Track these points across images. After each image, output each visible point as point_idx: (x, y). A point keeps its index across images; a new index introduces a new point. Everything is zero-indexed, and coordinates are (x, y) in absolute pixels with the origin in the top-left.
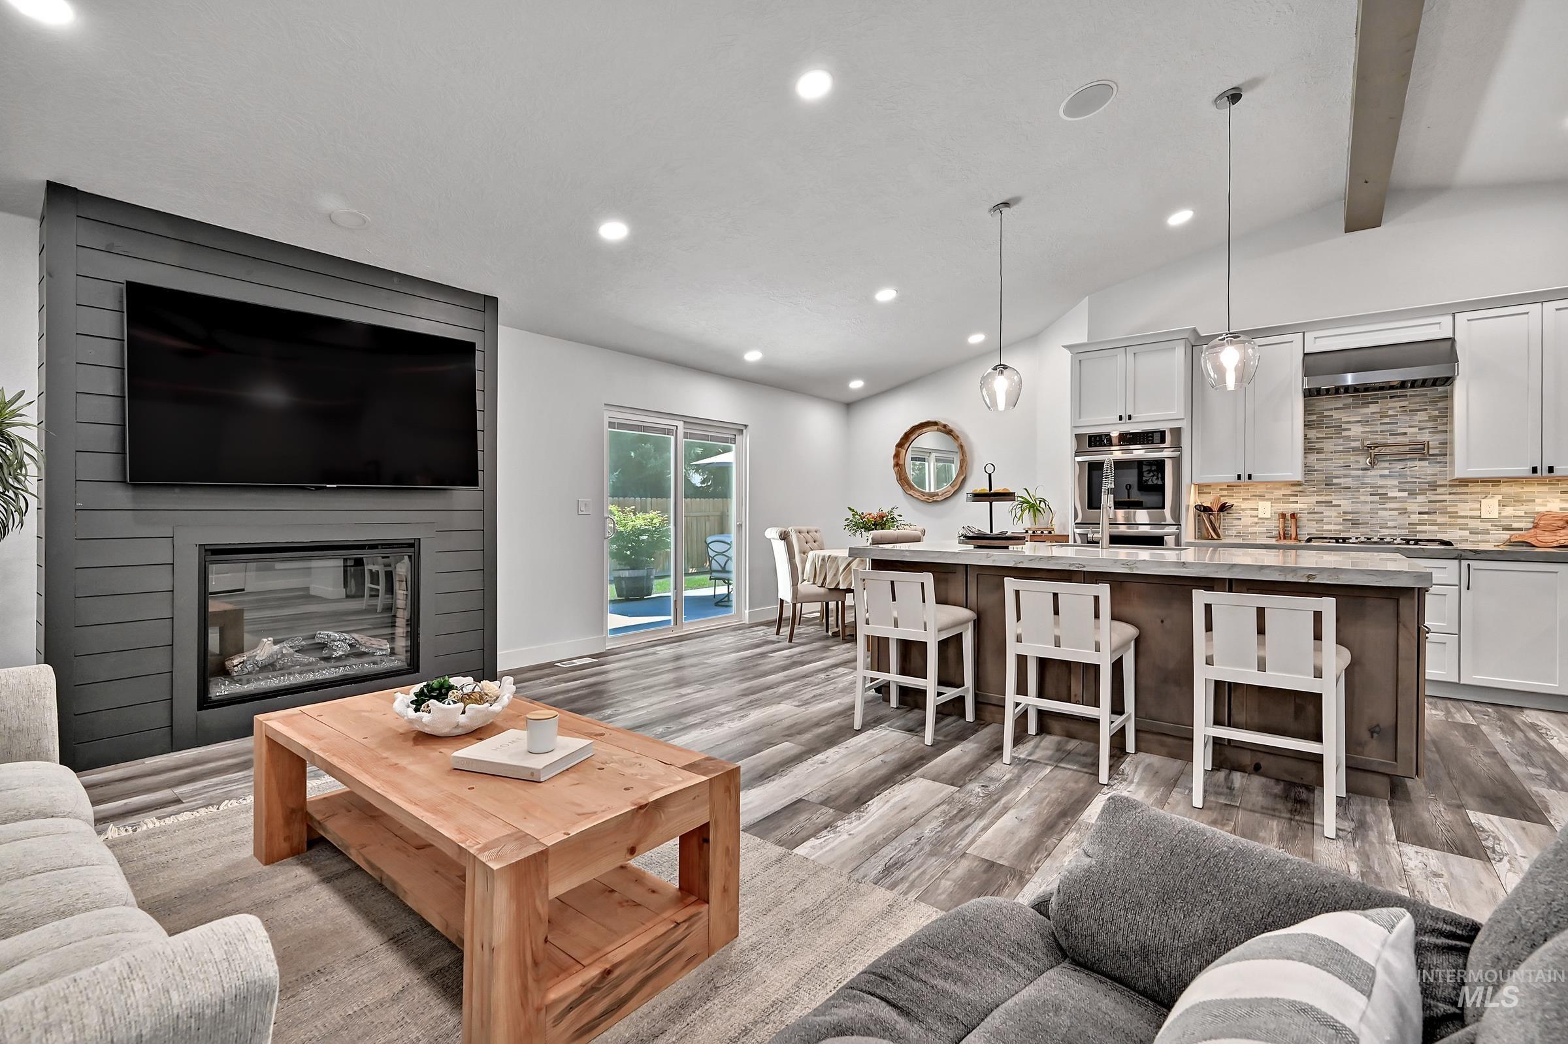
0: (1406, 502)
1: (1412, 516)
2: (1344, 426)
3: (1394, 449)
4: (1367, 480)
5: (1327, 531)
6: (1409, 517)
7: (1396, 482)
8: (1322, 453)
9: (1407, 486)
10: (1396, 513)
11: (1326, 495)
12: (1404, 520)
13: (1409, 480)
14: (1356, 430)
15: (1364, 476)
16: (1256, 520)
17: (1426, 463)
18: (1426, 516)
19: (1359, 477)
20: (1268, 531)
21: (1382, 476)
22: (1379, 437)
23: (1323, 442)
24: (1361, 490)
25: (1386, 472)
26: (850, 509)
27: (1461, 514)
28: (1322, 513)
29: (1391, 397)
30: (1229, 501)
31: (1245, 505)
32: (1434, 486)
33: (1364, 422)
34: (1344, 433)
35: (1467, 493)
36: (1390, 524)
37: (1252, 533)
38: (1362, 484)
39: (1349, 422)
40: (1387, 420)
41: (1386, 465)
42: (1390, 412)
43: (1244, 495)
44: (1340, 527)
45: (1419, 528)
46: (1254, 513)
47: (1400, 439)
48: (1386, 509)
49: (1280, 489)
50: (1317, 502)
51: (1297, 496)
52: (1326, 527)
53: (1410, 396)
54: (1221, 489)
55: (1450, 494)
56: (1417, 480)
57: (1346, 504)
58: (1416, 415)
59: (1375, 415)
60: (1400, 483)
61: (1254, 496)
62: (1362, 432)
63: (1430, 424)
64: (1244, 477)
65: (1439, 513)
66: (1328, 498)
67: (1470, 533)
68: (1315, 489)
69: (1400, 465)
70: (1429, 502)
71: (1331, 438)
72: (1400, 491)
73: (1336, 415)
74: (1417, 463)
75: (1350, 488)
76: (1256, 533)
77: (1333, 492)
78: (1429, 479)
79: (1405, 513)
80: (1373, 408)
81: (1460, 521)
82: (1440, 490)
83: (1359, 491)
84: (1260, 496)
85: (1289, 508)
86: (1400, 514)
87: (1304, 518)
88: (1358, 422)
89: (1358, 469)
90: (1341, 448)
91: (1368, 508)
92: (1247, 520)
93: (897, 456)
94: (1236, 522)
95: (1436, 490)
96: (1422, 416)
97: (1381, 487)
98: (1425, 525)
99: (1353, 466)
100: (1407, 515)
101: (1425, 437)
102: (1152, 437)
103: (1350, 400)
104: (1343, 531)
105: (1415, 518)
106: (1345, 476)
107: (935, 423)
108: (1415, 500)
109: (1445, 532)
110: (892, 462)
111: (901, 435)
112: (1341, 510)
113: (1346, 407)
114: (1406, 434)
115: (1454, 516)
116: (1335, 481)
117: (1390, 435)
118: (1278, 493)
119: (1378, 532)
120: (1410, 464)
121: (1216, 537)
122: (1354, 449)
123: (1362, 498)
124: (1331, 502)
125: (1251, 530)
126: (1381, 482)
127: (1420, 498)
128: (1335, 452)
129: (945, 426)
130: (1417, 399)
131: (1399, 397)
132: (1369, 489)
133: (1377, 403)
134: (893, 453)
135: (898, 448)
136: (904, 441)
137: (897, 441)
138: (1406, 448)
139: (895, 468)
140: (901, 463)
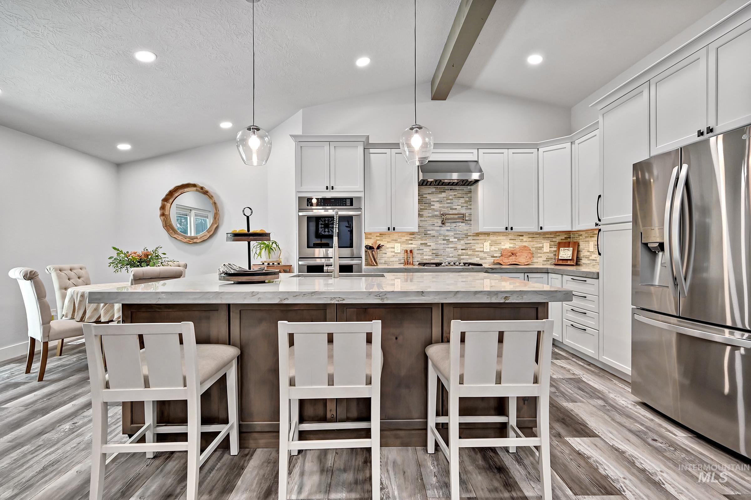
0: (456, 244)
1: (459, 251)
2: (432, 203)
3: (452, 216)
4: (442, 232)
5: (427, 259)
6: (458, 251)
7: (453, 234)
8: (423, 217)
9: (457, 236)
10: (453, 249)
11: (425, 240)
12: (456, 253)
13: (458, 232)
14: (437, 206)
15: (440, 230)
16: (393, 254)
17: (463, 224)
18: (464, 251)
19: (438, 230)
20: (400, 260)
21: (447, 230)
22: (446, 210)
23: (423, 211)
24: (439, 237)
25: (449, 228)
26: (114, 248)
27: (477, 250)
28: (423, 250)
29: (451, 190)
30: (382, 244)
31: (388, 245)
32: (467, 236)
33: (440, 202)
34: (432, 207)
35: (478, 240)
36: (451, 255)
37: (391, 262)
38: (440, 234)
39: (434, 201)
40: (449, 201)
41: (449, 224)
42: (450, 197)
43: (389, 240)
44: (430, 257)
45: (462, 257)
46: (393, 250)
47: (454, 212)
48: (448, 248)
49: (404, 236)
50: (421, 244)
51: (412, 240)
52: (425, 257)
53: (458, 190)
54: (376, 236)
55: (473, 240)
56: (461, 233)
57: (433, 245)
58: (460, 200)
59: (444, 199)
60: (454, 234)
61: (393, 240)
62: (440, 207)
63: (465, 205)
64: (391, 229)
65: (469, 249)
66: (425, 242)
67: (480, 259)
68: (420, 237)
69: (454, 225)
70: (466, 244)
71: (427, 209)
72: (455, 238)
73: (429, 197)
74: (461, 224)
75: (434, 236)
76: (393, 261)
77: (428, 238)
78: (465, 232)
79: (456, 249)
80: (443, 195)
81: (477, 253)
82: (469, 238)
83: (438, 238)
84: (395, 240)
85: (409, 247)
86: (454, 250)
87: (415, 252)
88: (438, 201)
89: (438, 226)
90: (430, 215)
91: (442, 246)
92: (389, 254)
93: (163, 208)
94: (384, 255)
95: (467, 238)
96: (462, 200)
97: (447, 236)
98: (464, 255)
99: (436, 225)
100: (457, 251)
101: (463, 211)
102: (346, 201)
103: (434, 190)
104: (432, 259)
105: (460, 251)
106: (433, 230)
107: (194, 185)
108: (460, 243)
109: (471, 259)
110: (159, 212)
111: (167, 192)
112: (431, 248)
113: (432, 193)
114: (456, 209)
115: (474, 251)
116: (429, 232)
117: (451, 209)
118: (404, 239)
119: (446, 259)
120: (458, 224)
121: (375, 264)
122: (436, 216)
123: (440, 242)
124: (427, 244)
125: (391, 259)
126: (447, 233)
127: (462, 242)
128: (429, 217)
129: (202, 188)
130: (460, 192)
131: (453, 190)
132: (442, 237)
133: (445, 192)
134: (160, 205)
135: (164, 201)
136: (169, 197)
137: (163, 196)
138: (456, 216)
139: (162, 217)
140: (167, 213)
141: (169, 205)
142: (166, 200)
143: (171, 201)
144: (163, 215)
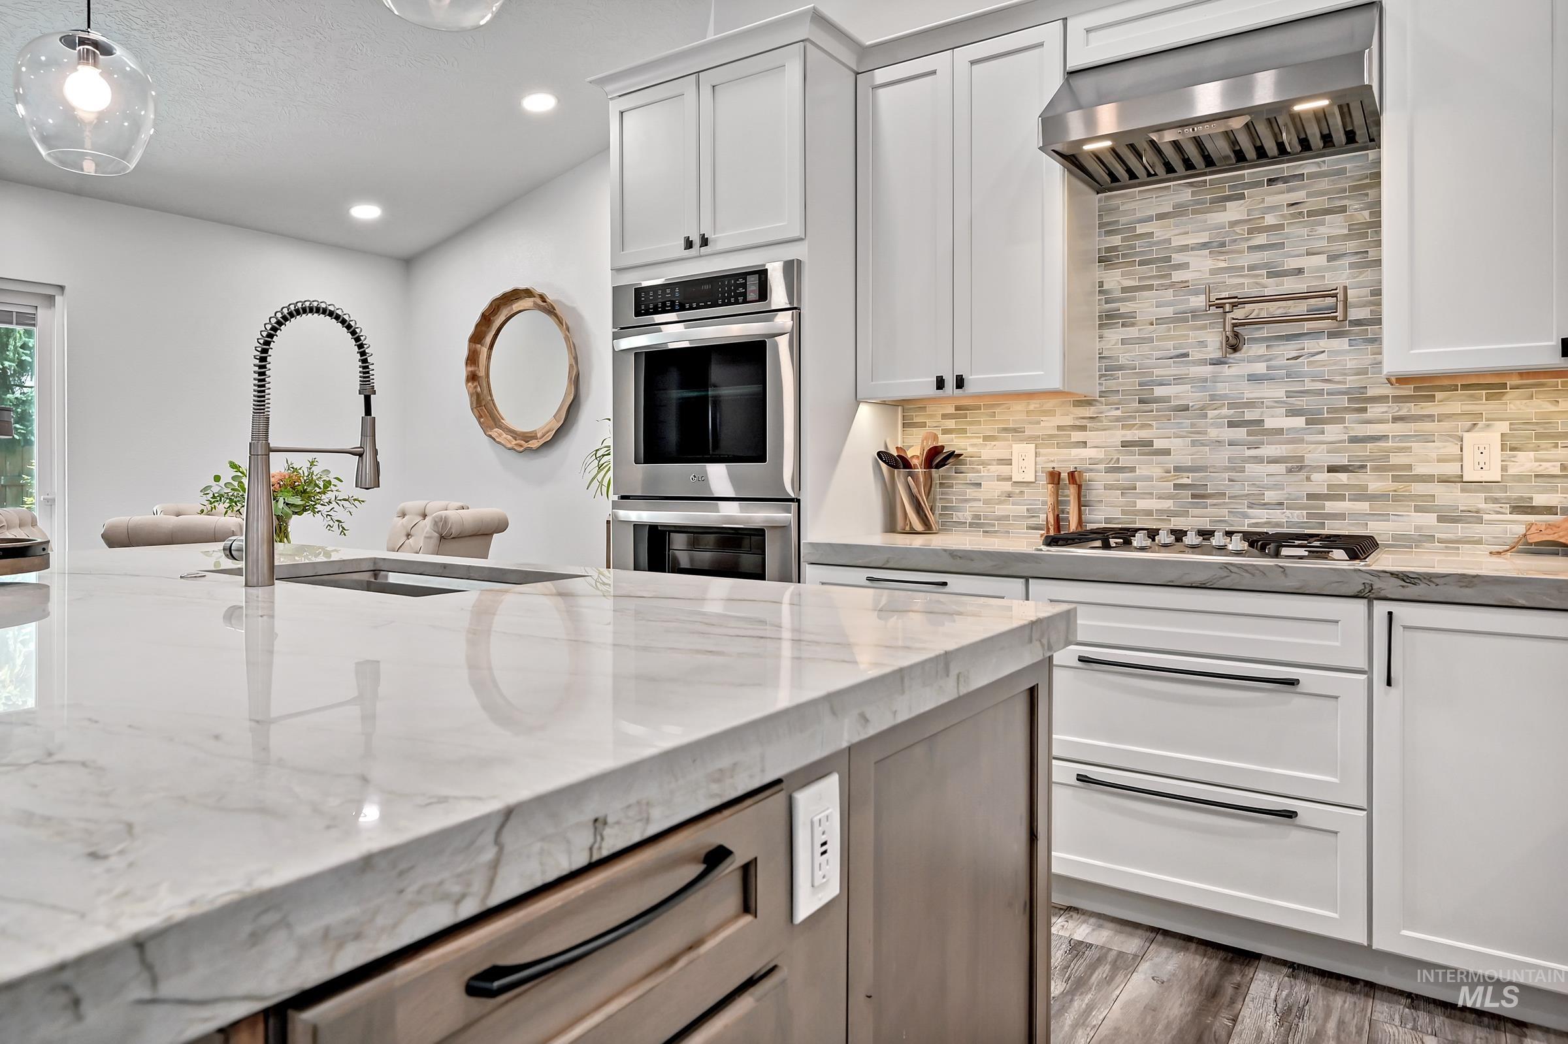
0: (1302, 441)
1: (1315, 476)
2: (1177, 258)
3: (1276, 309)
4: (1222, 389)
5: (1149, 513)
6: (1308, 479)
7: (1279, 392)
8: (1133, 325)
9: (1302, 402)
10: (1281, 468)
11: (1143, 426)
12: (1298, 487)
13: (1309, 385)
14: (1200, 267)
15: (1215, 379)
16: (1007, 486)
17: (1342, 344)
18: (1343, 477)
19: (1206, 380)
20: (1032, 513)
21: (1253, 378)
22: (1246, 281)
23: (1133, 299)
24: (1211, 414)
25: (1260, 368)
27: (1420, 469)
28: (1132, 469)
29: (1271, 181)
30: (950, 443)
31: (989, 452)
32: (1360, 401)
33: (1216, 247)
34: (1177, 276)
35: (1430, 418)
36: (1270, 496)
37: (999, 518)
38: (1213, 398)
39: (1184, 249)
40: (1261, 239)
41: (1259, 349)
42: (1270, 220)
43: (988, 428)
44: (1168, 504)
45: (1331, 506)
46: (1004, 470)
47: (1290, 285)
48: (1259, 460)
49: (1051, 413)
50: (1125, 444)
51: (1083, 428)
52: (1142, 504)
53: (1312, 176)
55: (1396, 419)
56: (1326, 386)
57: (1181, 450)
58: (1322, 223)
59: (1238, 229)
60: (1289, 394)
61: (1005, 430)
62: (1213, 272)
63: (1351, 245)
64: (950, 383)
65: (1373, 469)
66: (1144, 434)
67: (1441, 519)
68: (1118, 413)
69: (1289, 349)
70: (1351, 440)
71: (1150, 288)
72: (1290, 414)
73: (1159, 230)
74: (1324, 343)
75: (1186, 408)
76: (1007, 518)
77: (1156, 418)
78: (1352, 381)
79: (1300, 468)
80: (1234, 211)
81: (1418, 488)
82: (1375, 410)
83: (1205, 416)
84: (1015, 430)
85: (1066, 459)
86: (1290, 471)
87: (1098, 482)
88: (1204, 246)
89: (1203, 362)
90: (1168, 312)
91: (1223, 456)
92: (992, 488)
93: (472, 359)
94: (971, 492)
95: (1365, 410)
96: (1335, 225)
97: (1251, 405)
98: (1342, 498)
99: (1195, 355)
100: (1302, 475)
101: (1340, 277)
102: (744, 286)
103: (1186, 195)
104: (1176, 514)
105: (1321, 481)
106: (1179, 380)
107: (529, 294)
108: (1320, 438)
109: (1385, 517)
110: (462, 372)
111: (476, 318)
112: (1170, 461)
113: (1179, 211)
114: (1300, 271)
115: (1404, 475)
116: (1159, 391)
117: (1271, 275)
118: (1049, 424)
119: (1245, 516)
120: (1310, 345)
121: (918, 526)
122: (1195, 314)
123: (1213, 433)
124: (1150, 443)
125: (1001, 510)
126: (1250, 392)
127: (1333, 432)
128: (1160, 321)
129: (543, 298)
130: (1324, 184)
131: (1285, 180)
132: (1225, 411)
133: (1241, 197)
134: (464, 353)
135: (475, 343)
136: (483, 328)
137: (471, 330)
138: (1301, 308)
139: (470, 384)
140: (481, 373)
141: (484, 350)
142: (477, 338)
143: (488, 339)
144: (473, 377)
